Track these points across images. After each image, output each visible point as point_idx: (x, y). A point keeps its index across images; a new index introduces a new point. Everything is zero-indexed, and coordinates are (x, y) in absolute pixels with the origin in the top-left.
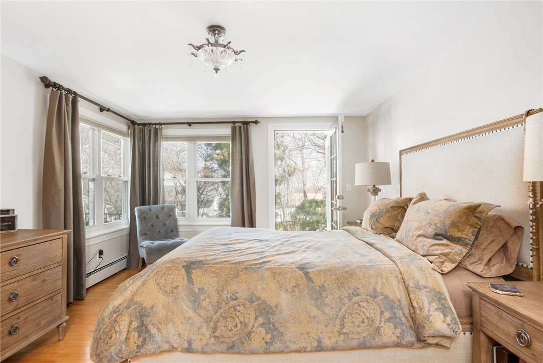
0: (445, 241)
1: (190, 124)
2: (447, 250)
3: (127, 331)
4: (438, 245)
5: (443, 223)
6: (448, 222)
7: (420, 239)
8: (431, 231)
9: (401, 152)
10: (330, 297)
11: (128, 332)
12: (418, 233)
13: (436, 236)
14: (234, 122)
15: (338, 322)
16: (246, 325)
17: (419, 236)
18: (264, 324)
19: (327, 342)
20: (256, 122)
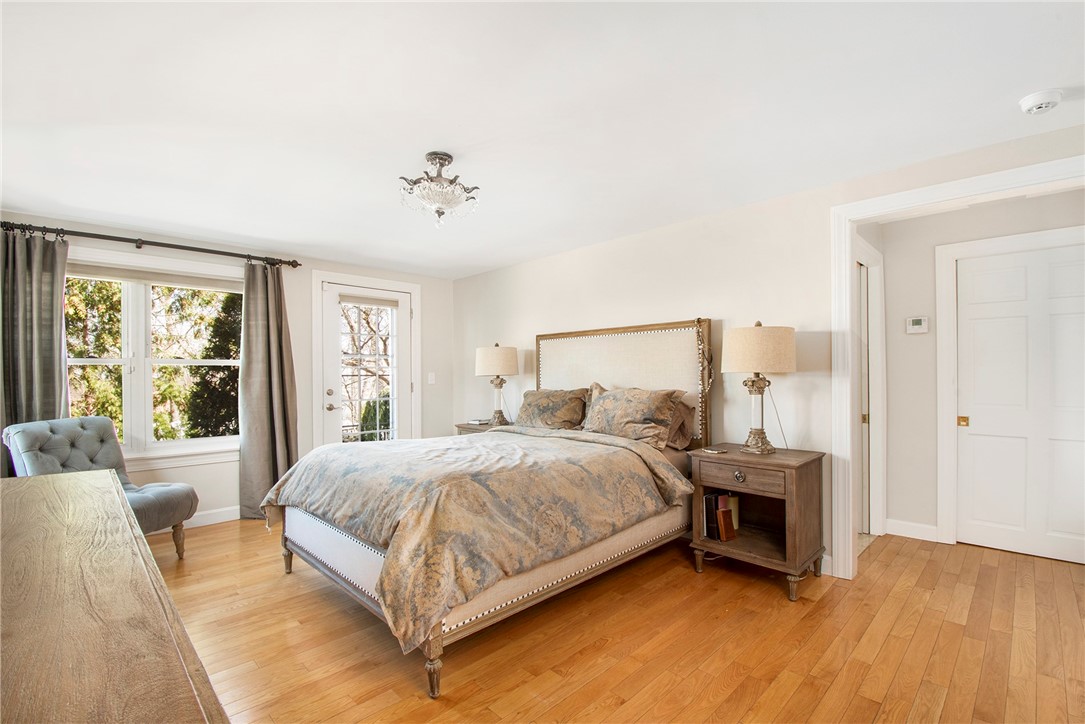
0: (653, 424)
1: (139, 243)
2: (657, 432)
3: (453, 569)
4: (649, 428)
5: (649, 408)
6: (653, 407)
7: (629, 425)
8: (639, 417)
9: (540, 338)
10: (608, 485)
11: (456, 571)
12: (626, 420)
13: (645, 421)
14: (249, 257)
15: (619, 505)
16: (560, 527)
17: (627, 423)
18: (572, 522)
19: (619, 524)
20: (294, 264)
